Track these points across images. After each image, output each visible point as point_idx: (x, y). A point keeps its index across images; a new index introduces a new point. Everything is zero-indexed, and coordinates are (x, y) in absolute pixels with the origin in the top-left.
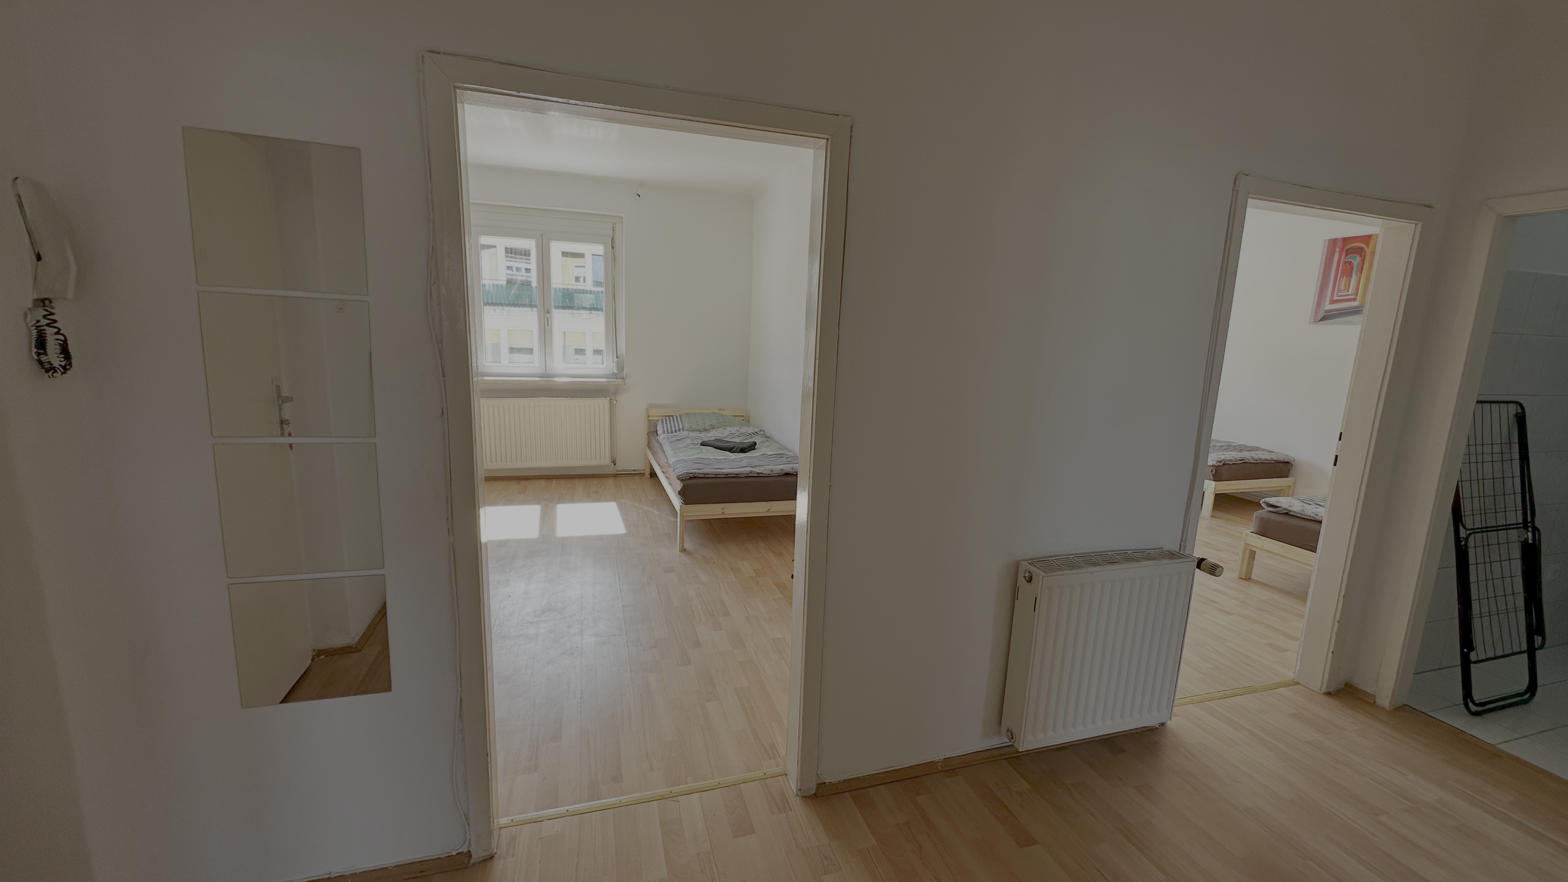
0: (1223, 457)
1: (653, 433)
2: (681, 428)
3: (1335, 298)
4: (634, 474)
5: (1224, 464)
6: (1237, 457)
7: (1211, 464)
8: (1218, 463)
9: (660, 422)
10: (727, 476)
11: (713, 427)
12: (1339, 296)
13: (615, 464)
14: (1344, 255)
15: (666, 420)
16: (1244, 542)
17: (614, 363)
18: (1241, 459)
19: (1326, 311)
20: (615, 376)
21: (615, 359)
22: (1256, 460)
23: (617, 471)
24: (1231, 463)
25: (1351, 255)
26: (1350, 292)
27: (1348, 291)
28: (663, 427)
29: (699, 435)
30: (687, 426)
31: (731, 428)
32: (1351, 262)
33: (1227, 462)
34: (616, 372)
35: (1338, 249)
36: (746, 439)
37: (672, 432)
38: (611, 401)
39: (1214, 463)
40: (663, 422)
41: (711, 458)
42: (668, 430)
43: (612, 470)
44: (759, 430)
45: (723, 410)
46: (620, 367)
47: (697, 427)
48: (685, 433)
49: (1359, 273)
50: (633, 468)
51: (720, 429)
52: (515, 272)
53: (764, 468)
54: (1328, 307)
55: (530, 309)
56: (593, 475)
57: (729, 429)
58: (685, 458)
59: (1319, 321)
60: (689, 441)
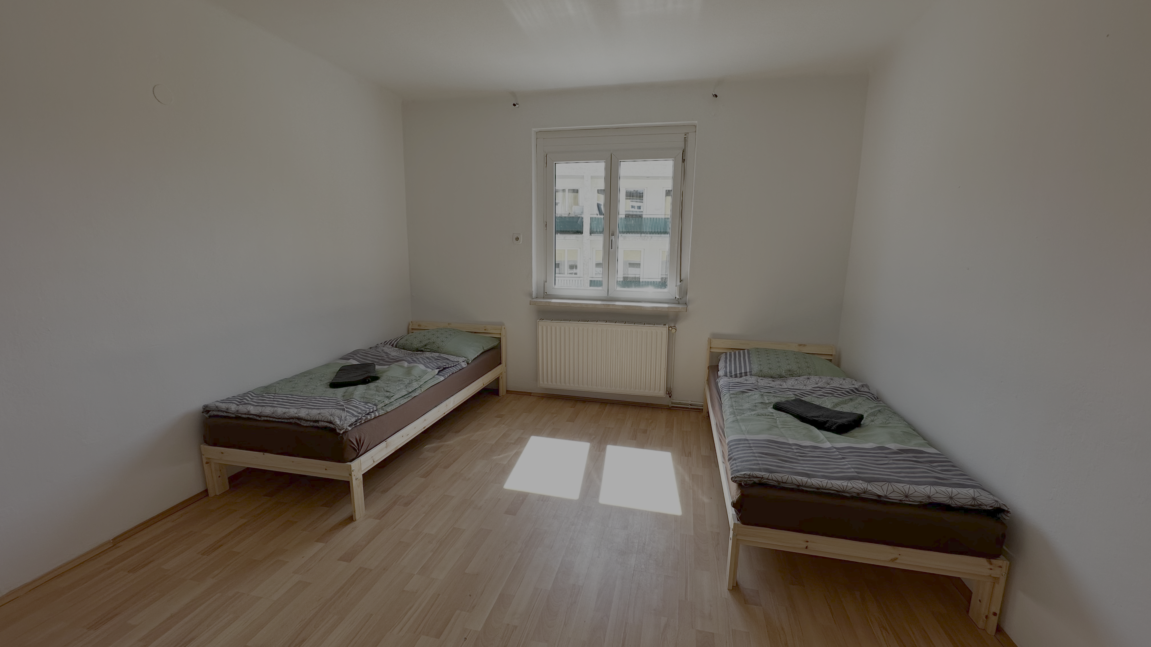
1: (713, 368)
2: (748, 370)
4: (691, 408)
9: (723, 356)
10: (819, 492)
11: (792, 374)
13: (670, 397)
15: (730, 355)
17: (677, 287)
20: (678, 301)
21: (679, 283)
23: (672, 403)
28: (726, 367)
29: (773, 384)
30: (756, 368)
31: (817, 379)
34: (678, 297)
36: (844, 402)
37: (736, 376)
38: (670, 329)
40: (726, 358)
41: (791, 441)
42: (731, 372)
43: (667, 402)
44: (860, 384)
45: (804, 345)
46: (683, 291)
47: (769, 371)
48: (752, 380)
50: (690, 402)
51: (802, 378)
52: (636, 210)
53: (890, 488)
55: (639, 235)
56: (647, 404)
57: (814, 379)
58: (748, 437)
60: (756, 396)
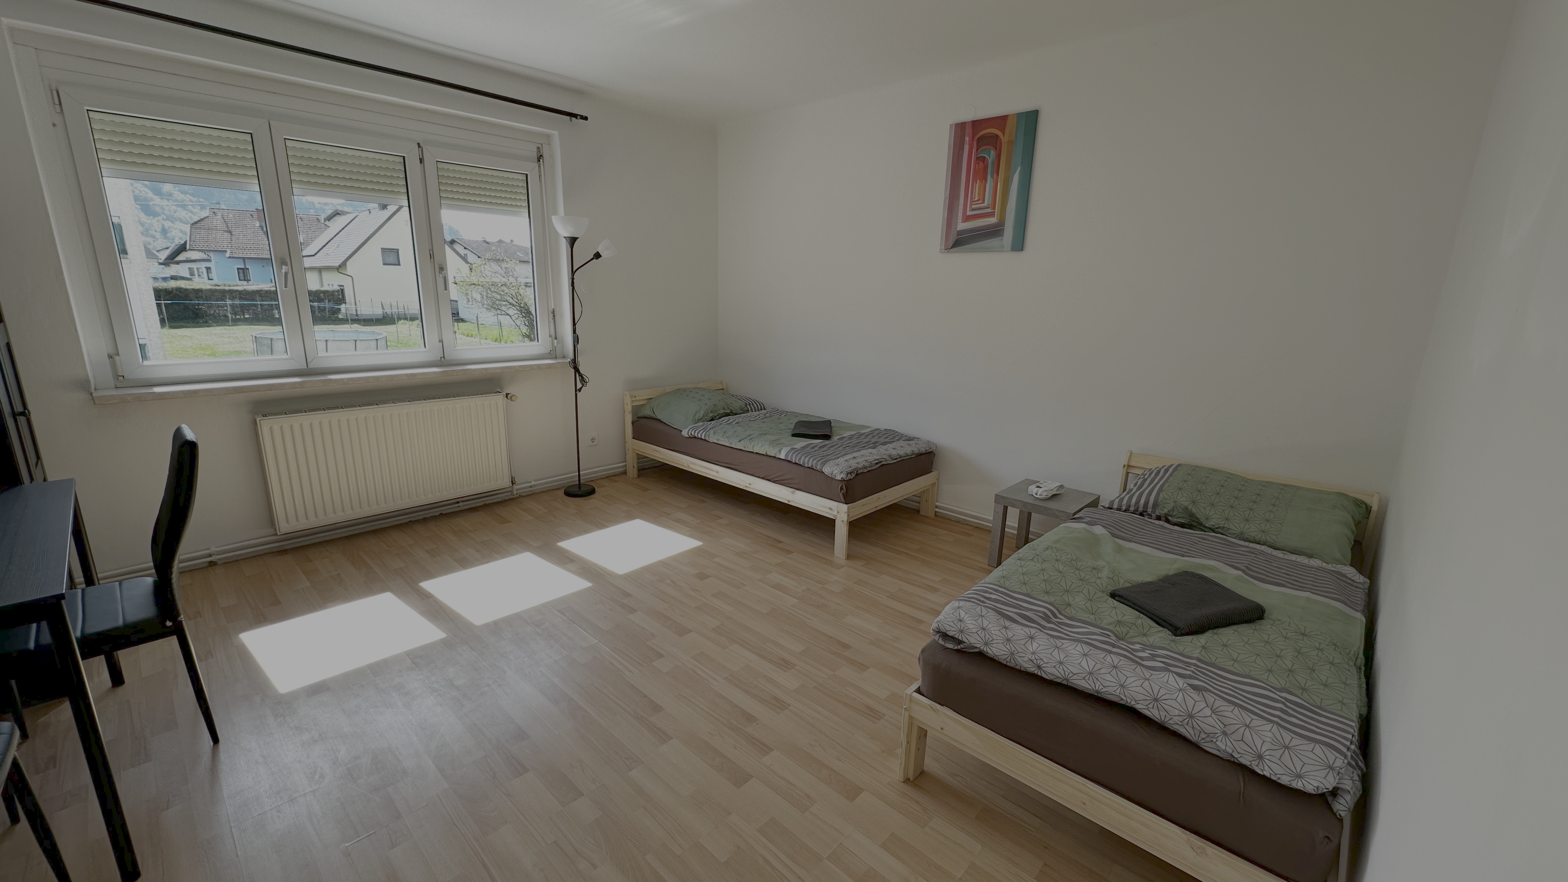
0: (854, 464)
3: (969, 213)
5: (857, 475)
6: (871, 459)
7: (840, 479)
8: (849, 475)
12: (973, 210)
14: (976, 148)
16: (907, 713)
18: (877, 462)
19: (960, 233)
22: (896, 459)
24: (866, 471)
25: (984, 147)
26: (985, 204)
27: (983, 202)
32: (985, 157)
33: (860, 472)
35: (967, 139)
39: (843, 476)
49: (995, 175)
54: (962, 226)
59: (951, 248)
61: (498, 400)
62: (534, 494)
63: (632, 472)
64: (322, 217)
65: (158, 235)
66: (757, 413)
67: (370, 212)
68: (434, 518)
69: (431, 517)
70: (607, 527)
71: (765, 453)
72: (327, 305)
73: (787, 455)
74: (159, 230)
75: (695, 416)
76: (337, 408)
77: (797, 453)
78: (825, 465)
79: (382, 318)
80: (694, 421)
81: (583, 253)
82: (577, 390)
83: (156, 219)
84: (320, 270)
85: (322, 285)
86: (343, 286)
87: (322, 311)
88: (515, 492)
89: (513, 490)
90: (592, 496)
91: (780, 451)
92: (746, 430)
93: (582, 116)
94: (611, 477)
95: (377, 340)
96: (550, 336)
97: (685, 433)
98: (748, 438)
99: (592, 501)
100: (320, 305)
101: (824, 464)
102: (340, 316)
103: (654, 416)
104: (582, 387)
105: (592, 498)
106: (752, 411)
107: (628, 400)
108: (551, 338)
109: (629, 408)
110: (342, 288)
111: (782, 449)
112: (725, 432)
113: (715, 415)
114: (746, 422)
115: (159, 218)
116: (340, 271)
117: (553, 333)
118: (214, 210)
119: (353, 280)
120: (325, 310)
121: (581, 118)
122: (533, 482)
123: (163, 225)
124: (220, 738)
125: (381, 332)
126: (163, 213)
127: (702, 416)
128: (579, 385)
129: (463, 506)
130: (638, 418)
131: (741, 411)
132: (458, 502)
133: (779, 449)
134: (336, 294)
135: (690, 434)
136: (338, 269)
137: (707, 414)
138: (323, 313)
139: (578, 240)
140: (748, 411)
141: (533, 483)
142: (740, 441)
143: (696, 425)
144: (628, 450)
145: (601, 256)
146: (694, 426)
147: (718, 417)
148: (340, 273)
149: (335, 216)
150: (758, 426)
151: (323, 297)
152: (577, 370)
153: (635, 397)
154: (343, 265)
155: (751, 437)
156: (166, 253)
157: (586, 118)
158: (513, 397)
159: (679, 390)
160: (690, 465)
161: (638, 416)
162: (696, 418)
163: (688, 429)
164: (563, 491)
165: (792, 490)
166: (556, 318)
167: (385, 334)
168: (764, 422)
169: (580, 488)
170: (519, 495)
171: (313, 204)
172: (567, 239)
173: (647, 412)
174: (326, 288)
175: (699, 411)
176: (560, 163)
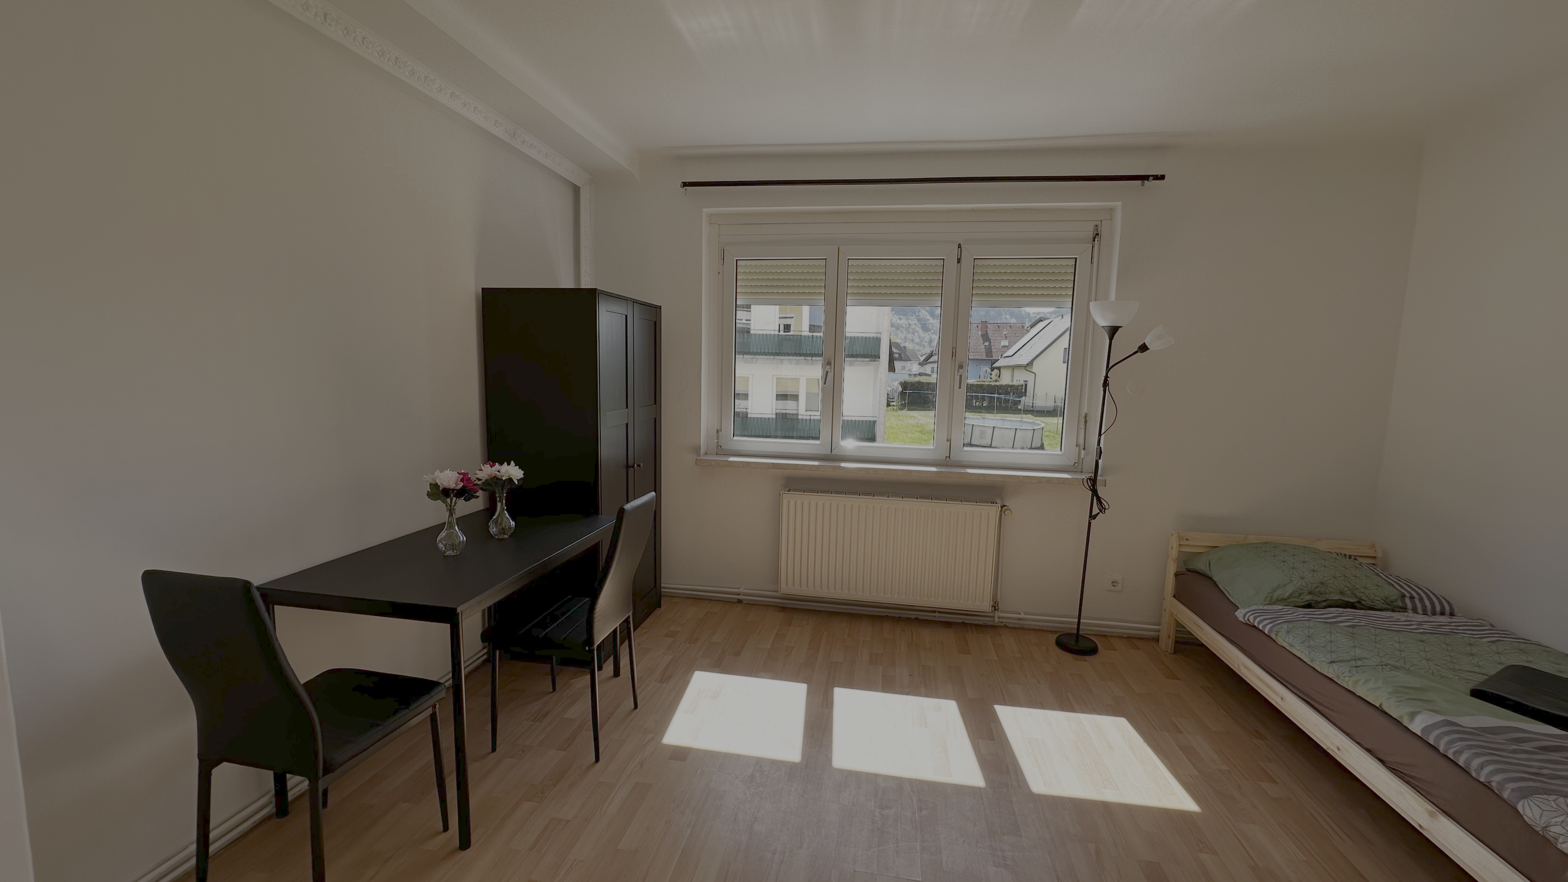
61: (991, 511)
62: (1022, 628)
63: (1167, 643)
64: (1027, 325)
65: (926, 344)
66: (1420, 618)
67: (1062, 317)
68: (909, 620)
69: (906, 618)
70: (1072, 710)
71: (1378, 706)
72: (1011, 397)
73: (1427, 729)
74: (928, 341)
75: (1274, 591)
76: (842, 493)
77: (1456, 736)
78: (1525, 797)
79: (1052, 410)
80: (1268, 599)
81: (1124, 344)
82: (1092, 517)
83: (928, 333)
84: (1014, 368)
85: (1012, 380)
86: (1027, 381)
87: (1006, 402)
88: (996, 619)
89: (994, 617)
90: (1088, 658)
91: (1412, 716)
92: (1355, 647)
93: (1157, 175)
94: (1133, 640)
95: (1034, 430)
96: (1077, 446)
97: (1239, 614)
98: (1353, 663)
99: (1086, 665)
100: (1006, 398)
101: (1526, 793)
102: (1019, 407)
103: (1209, 573)
104: (1098, 513)
105: (1086, 661)
106: (1415, 610)
107: (1174, 542)
108: (1077, 448)
109: (1174, 553)
110: (1026, 383)
111: (1419, 712)
112: (1309, 637)
113: (1319, 599)
114: (1373, 630)
115: (930, 332)
116: (1027, 369)
117: (1081, 442)
118: (998, 324)
119: (1035, 376)
120: (1009, 401)
121: (1154, 179)
122: (1022, 613)
123: (931, 338)
124: (600, 759)
125: (1040, 423)
126: (932, 329)
127: (1287, 594)
128: (1096, 510)
129: (939, 617)
130: (1187, 569)
131: (1384, 606)
132: (935, 612)
133: (1412, 710)
134: (1020, 388)
135: (1246, 619)
136: (1025, 367)
137: (1301, 594)
138: (1007, 404)
139: (1120, 330)
140: (1404, 609)
141: (1022, 616)
142: (1332, 662)
143: (1265, 607)
144: (1165, 610)
145: (1148, 349)
146: (1261, 607)
147: (1324, 604)
148: (1027, 370)
149: (1039, 322)
150: (1397, 645)
151: (1009, 390)
152: (1095, 492)
153: (1187, 540)
154: (1031, 363)
155: (1359, 663)
156: (924, 357)
157: (1162, 177)
158: (1009, 511)
159: (1266, 543)
160: (1242, 668)
161: (1186, 567)
162: (1275, 595)
163: (1247, 610)
164: (1053, 638)
165: (1430, 807)
166: (1087, 425)
167: (1043, 425)
168: (1422, 641)
169: (1077, 641)
170: (1003, 624)
171: (1029, 314)
172: (1106, 328)
173: (1201, 566)
174: (1015, 383)
175: (1284, 586)
176: (1119, 239)
